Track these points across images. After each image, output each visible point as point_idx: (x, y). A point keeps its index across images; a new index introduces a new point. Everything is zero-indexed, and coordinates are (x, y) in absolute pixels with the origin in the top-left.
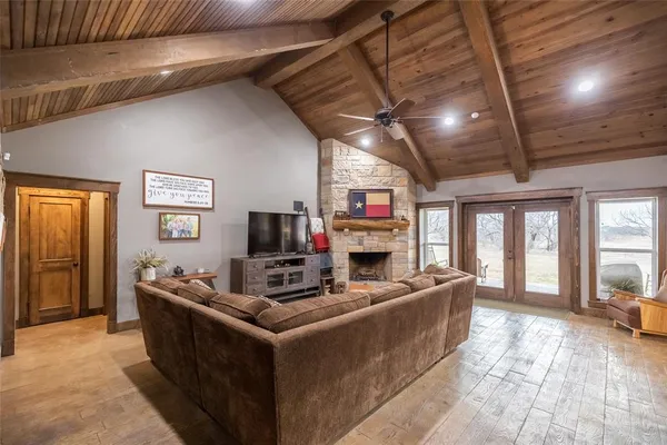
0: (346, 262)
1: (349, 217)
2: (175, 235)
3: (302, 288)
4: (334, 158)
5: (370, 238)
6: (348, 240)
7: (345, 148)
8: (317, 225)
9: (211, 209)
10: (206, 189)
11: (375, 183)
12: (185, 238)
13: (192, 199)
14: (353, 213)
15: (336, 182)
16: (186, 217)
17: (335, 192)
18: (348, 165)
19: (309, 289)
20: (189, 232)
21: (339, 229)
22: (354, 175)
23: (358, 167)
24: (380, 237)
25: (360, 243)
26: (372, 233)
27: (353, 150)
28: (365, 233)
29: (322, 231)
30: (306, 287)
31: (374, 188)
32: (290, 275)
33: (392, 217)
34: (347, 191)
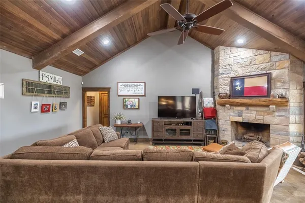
0: (229, 128)
1: (230, 97)
2: (129, 107)
3: (190, 138)
4: (221, 58)
5: (249, 111)
6: (231, 112)
7: (228, 50)
8: (208, 102)
9: (145, 96)
10: (142, 87)
11: (253, 70)
12: (133, 108)
13: (136, 92)
14: (234, 94)
15: (222, 74)
16: (133, 99)
17: (221, 80)
18: (231, 61)
19: (194, 141)
20: (135, 106)
21: (223, 105)
22: (235, 67)
23: (238, 61)
24: (257, 111)
25: (240, 115)
26: (250, 108)
27: (234, 50)
28: (244, 108)
29: (213, 106)
30: (192, 138)
31: (252, 74)
32: (181, 130)
33: (268, 95)
34: (230, 79)
